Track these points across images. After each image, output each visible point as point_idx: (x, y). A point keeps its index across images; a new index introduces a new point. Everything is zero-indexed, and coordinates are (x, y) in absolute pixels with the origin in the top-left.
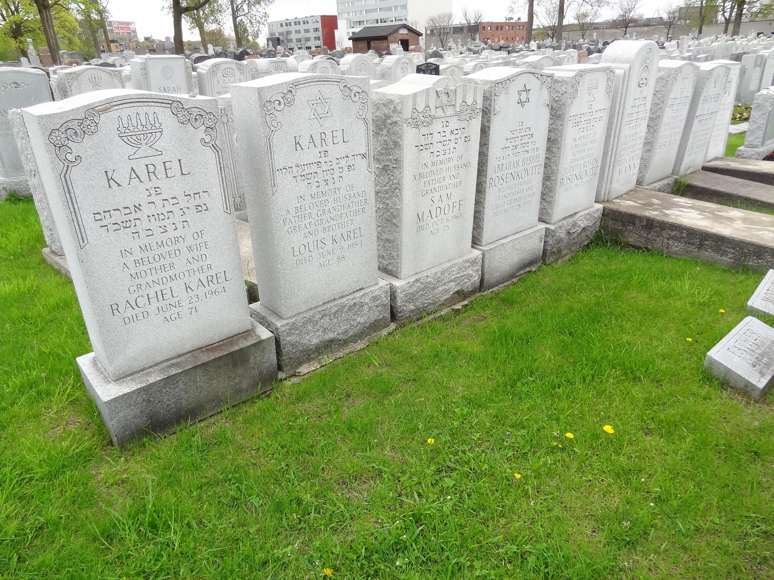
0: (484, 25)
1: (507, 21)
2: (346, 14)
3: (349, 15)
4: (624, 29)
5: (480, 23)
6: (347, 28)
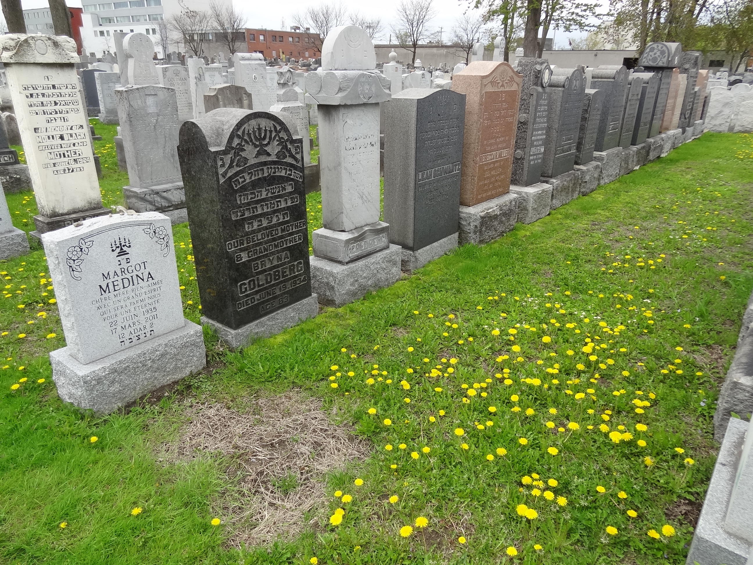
1: (293, 31)
2: (93, 7)
3: (96, 9)
4: (413, 49)
6: (94, 26)
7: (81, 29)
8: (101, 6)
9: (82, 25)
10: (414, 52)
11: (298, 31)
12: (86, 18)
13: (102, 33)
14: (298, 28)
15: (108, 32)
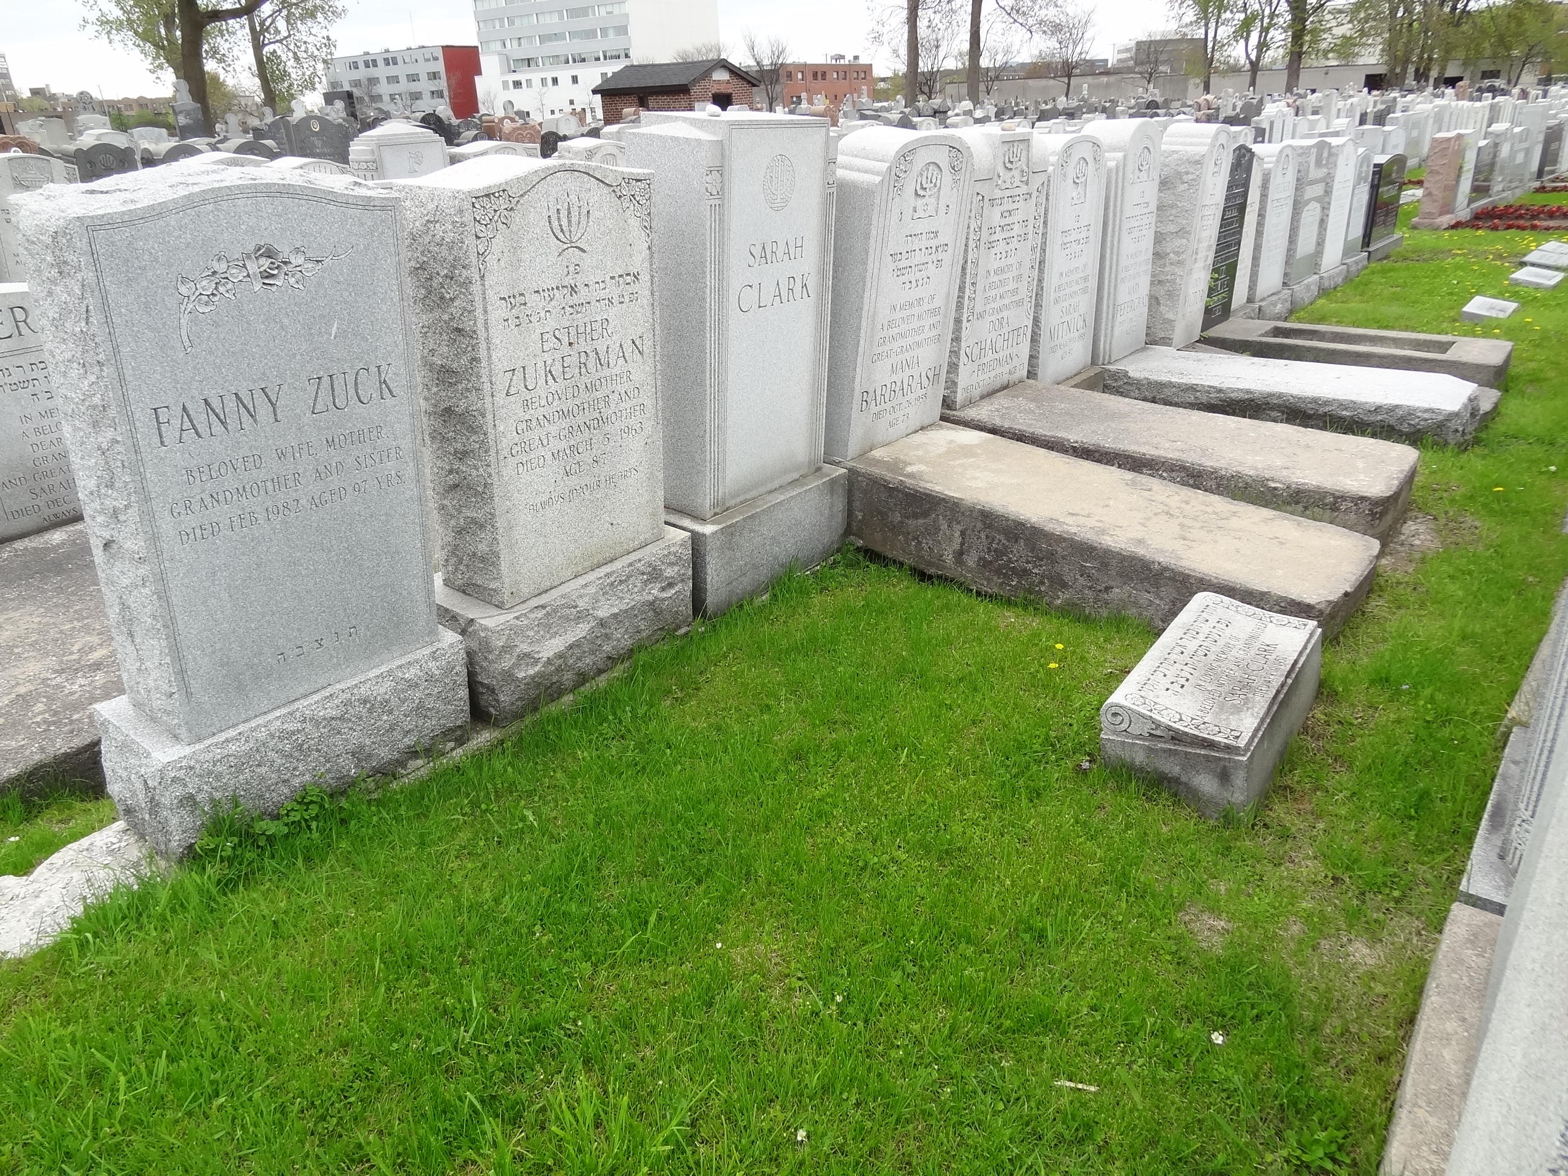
0: (789, 69)
1: (834, 62)
2: (499, 45)
3: (504, 45)
4: (1066, 80)
5: (782, 64)
6: (502, 73)
7: (477, 79)
8: (515, 43)
9: (480, 73)
10: (1069, 85)
11: (842, 62)
12: (490, 64)
13: (517, 84)
14: (843, 57)
15: (529, 82)
